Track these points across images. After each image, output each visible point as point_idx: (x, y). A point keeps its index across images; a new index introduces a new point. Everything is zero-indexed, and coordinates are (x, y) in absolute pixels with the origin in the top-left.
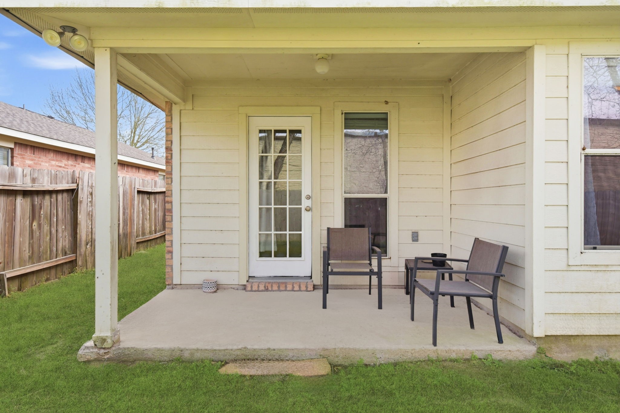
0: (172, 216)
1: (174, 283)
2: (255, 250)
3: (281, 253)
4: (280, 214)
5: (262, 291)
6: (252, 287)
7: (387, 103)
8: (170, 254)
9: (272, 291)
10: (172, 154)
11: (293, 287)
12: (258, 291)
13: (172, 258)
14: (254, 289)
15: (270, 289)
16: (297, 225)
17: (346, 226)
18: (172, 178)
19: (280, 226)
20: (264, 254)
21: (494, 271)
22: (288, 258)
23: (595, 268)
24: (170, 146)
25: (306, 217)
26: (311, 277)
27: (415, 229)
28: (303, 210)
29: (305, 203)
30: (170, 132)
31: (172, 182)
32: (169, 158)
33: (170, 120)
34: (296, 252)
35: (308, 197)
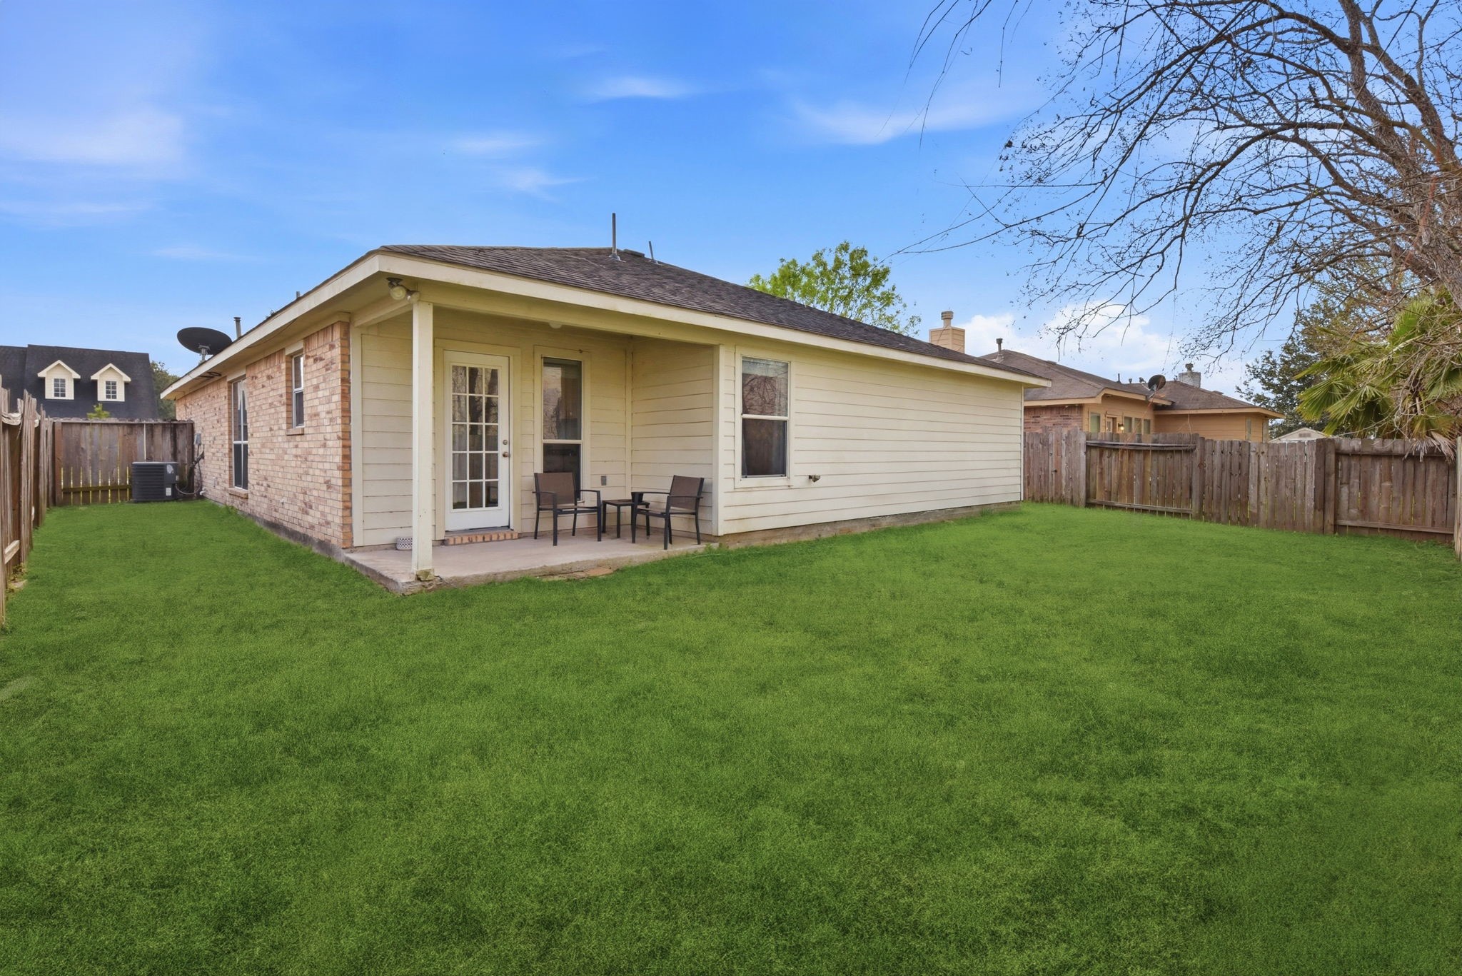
0: (350, 463)
1: (355, 544)
2: (449, 500)
3: (476, 503)
4: (475, 460)
5: (466, 544)
6: (455, 540)
7: (581, 351)
8: (348, 511)
9: (477, 542)
10: (349, 387)
11: (499, 537)
12: (461, 544)
13: (351, 515)
14: (457, 543)
15: (474, 541)
16: (493, 471)
17: (544, 472)
18: (350, 417)
19: (475, 473)
20: (459, 505)
21: (696, 495)
22: (484, 508)
23: (748, 489)
24: (347, 377)
25: (503, 464)
26: (509, 527)
27: (603, 473)
28: (500, 456)
29: (502, 449)
30: (347, 360)
31: (350, 421)
32: (347, 392)
33: (346, 345)
34: (492, 502)
35: (505, 443)
